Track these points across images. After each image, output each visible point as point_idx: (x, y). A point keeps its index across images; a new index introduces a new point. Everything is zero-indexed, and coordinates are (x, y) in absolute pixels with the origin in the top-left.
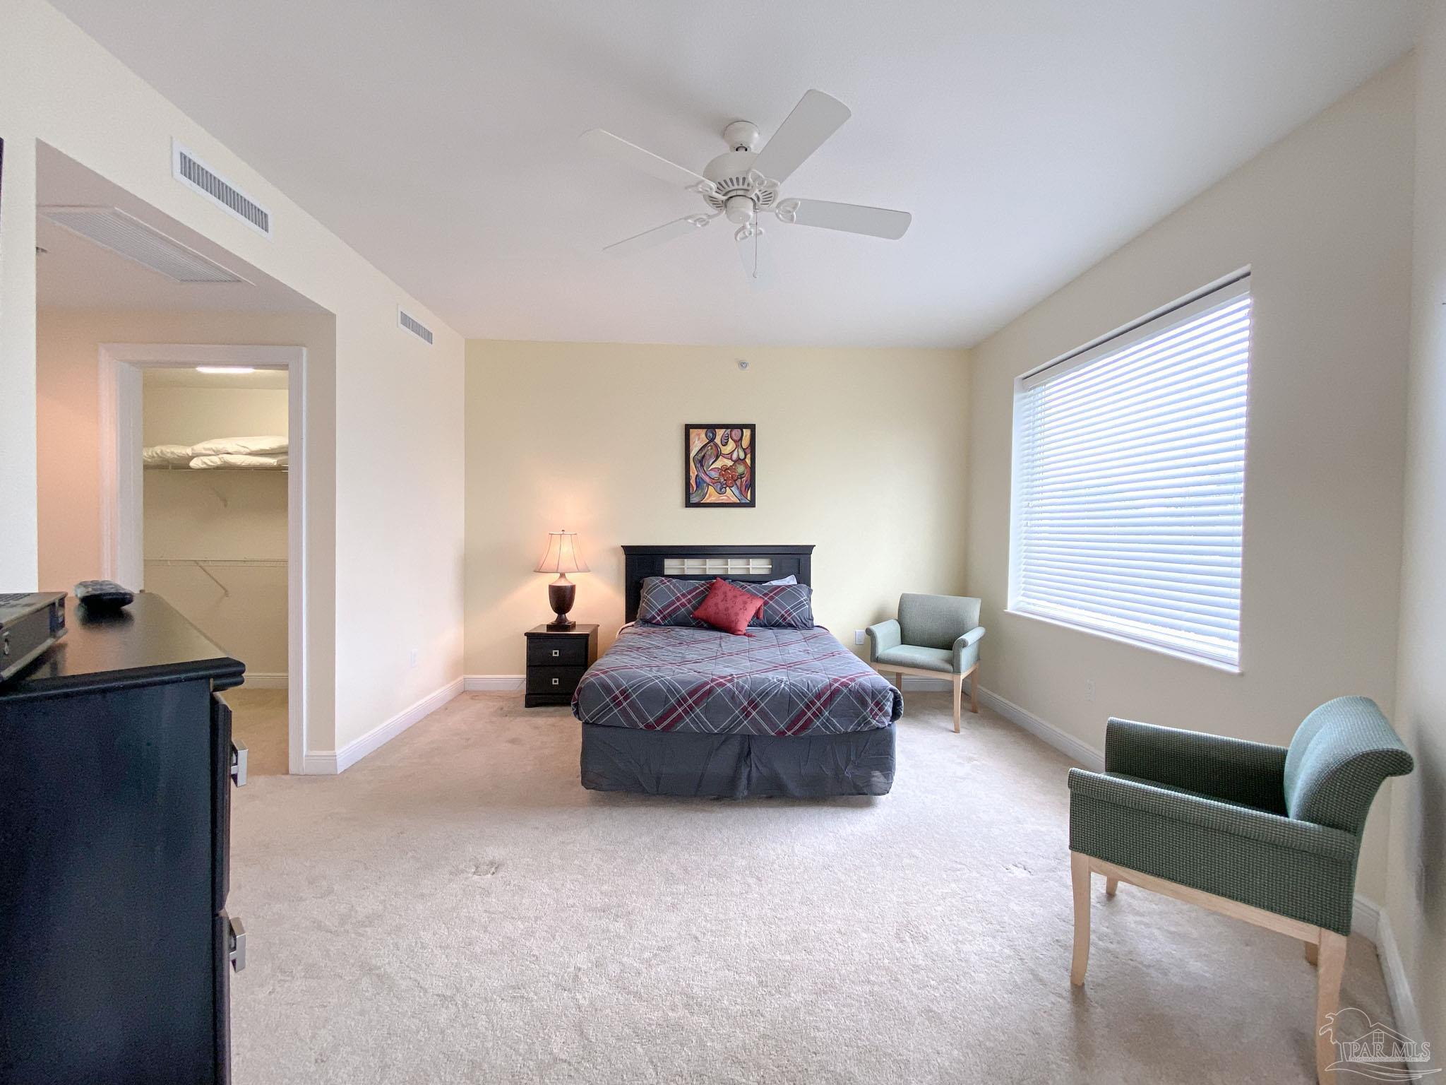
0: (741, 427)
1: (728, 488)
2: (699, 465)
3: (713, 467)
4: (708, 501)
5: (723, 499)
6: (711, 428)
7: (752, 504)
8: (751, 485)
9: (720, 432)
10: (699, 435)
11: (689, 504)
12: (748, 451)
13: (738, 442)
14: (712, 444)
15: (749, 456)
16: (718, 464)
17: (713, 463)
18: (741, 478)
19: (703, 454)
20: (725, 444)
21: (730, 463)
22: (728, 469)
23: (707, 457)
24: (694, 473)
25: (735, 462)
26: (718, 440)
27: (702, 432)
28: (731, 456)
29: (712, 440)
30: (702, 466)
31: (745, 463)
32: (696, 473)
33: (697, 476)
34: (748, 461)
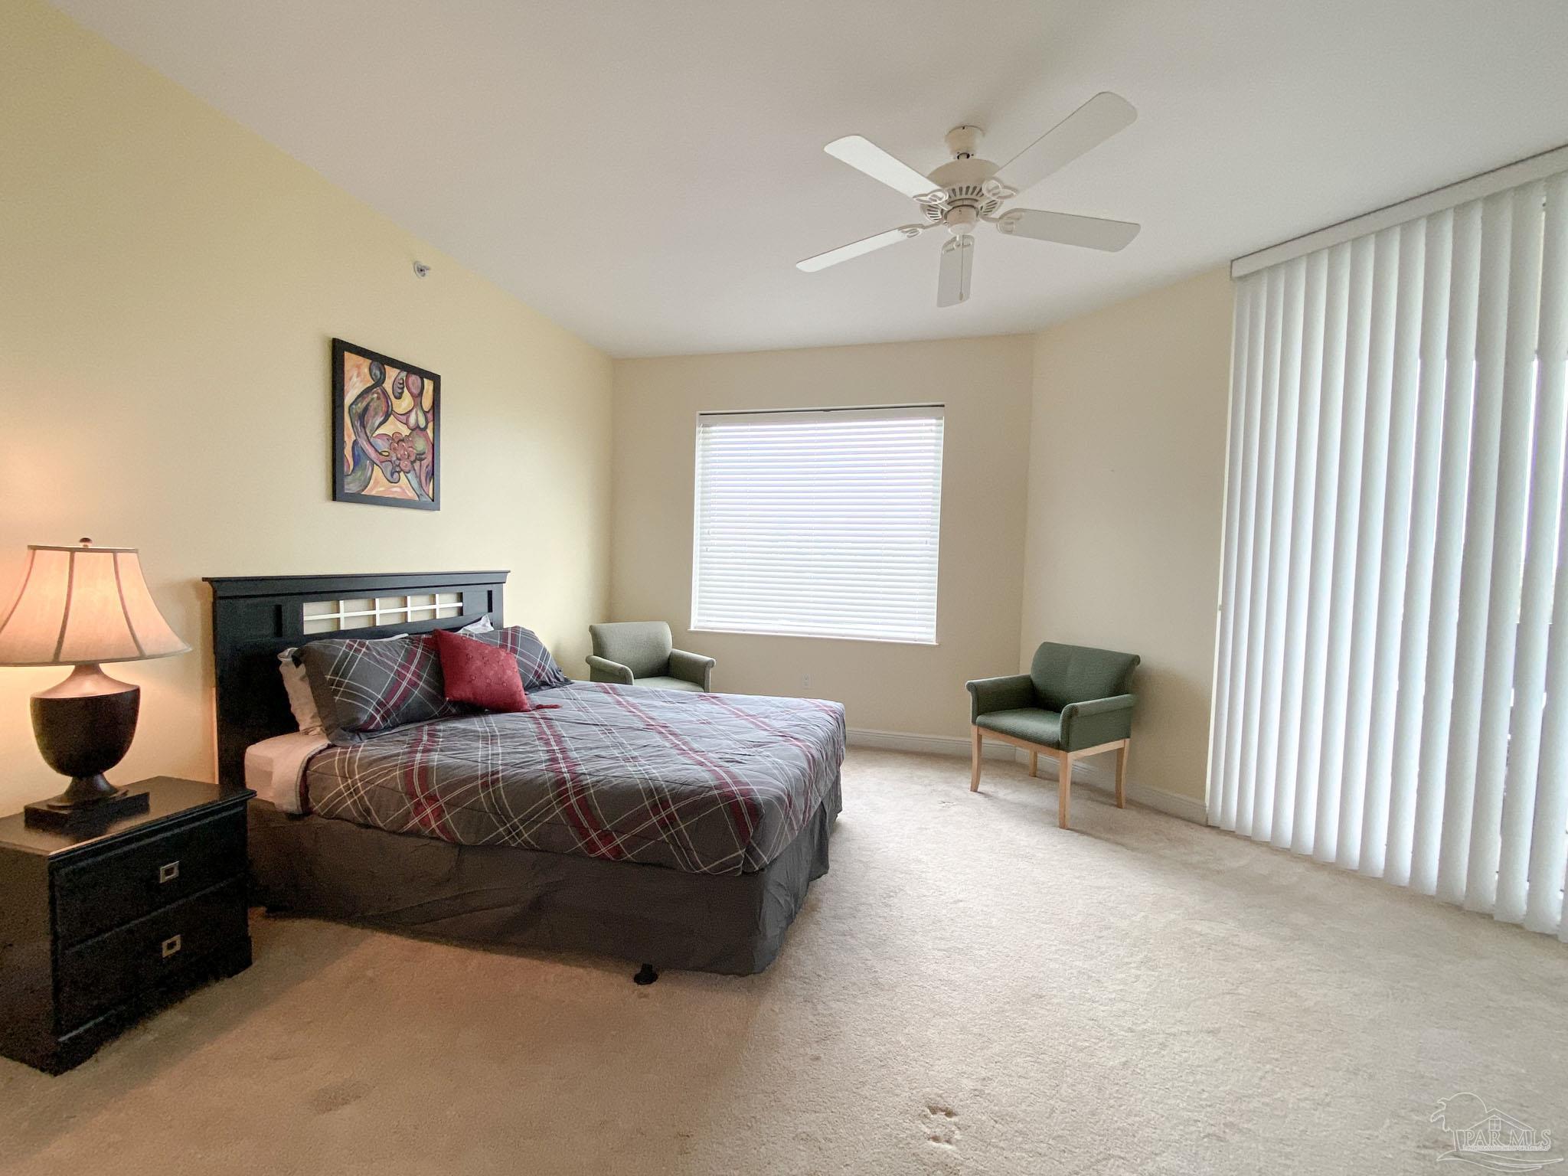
0: (423, 374)
1: (402, 474)
2: (358, 424)
3: (377, 432)
4: (373, 493)
5: (395, 491)
6: (380, 361)
7: (433, 503)
8: (432, 474)
9: (392, 373)
10: (358, 367)
11: (337, 493)
12: (430, 416)
13: (418, 397)
14: (378, 390)
15: (431, 425)
16: (388, 429)
17: (381, 424)
18: (421, 460)
19: (365, 404)
20: (399, 397)
21: (405, 432)
22: (403, 440)
23: (371, 411)
24: (349, 437)
25: (413, 430)
26: (388, 385)
27: (366, 363)
28: (407, 420)
29: (379, 382)
30: (364, 426)
31: (426, 437)
32: (353, 438)
33: (355, 441)
34: (430, 432)
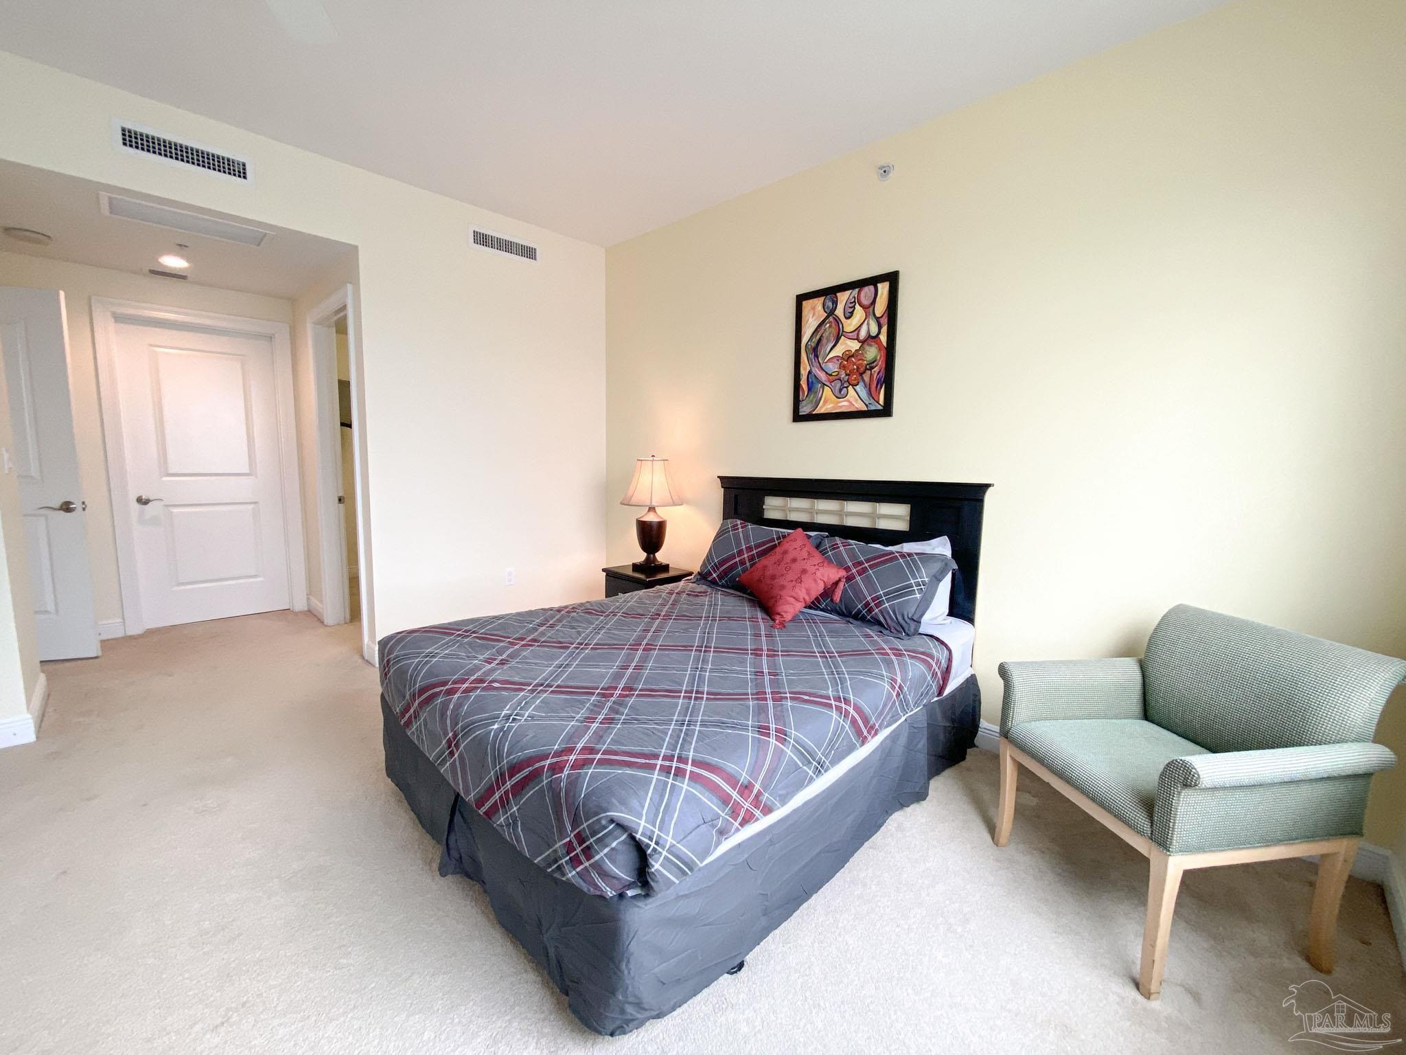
0: (874, 281)
1: (850, 388)
2: (812, 356)
3: (831, 355)
4: (822, 411)
5: (843, 406)
6: (831, 292)
7: (886, 411)
8: (887, 380)
9: (843, 297)
10: (814, 308)
11: (798, 417)
12: (884, 321)
13: (869, 308)
14: (831, 319)
15: (884, 329)
16: (838, 351)
17: (831, 349)
18: (872, 368)
19: (818, 337)
20: (849, 316)
21: (855, 346)
22: (853, 356)
23: (824, 341)
24: (805, 369)
25: (863, 342)
26: (839, 312)
27: (818, 302)
28: (858, 335)
29: (831, 313)
30: (817, 356)
31: (879, 343)
32: (808, 369)
33: (810, 372)
34: (883, 338)
